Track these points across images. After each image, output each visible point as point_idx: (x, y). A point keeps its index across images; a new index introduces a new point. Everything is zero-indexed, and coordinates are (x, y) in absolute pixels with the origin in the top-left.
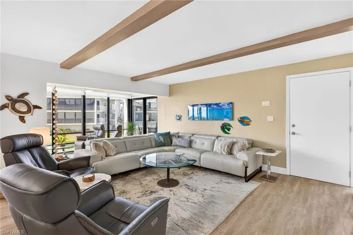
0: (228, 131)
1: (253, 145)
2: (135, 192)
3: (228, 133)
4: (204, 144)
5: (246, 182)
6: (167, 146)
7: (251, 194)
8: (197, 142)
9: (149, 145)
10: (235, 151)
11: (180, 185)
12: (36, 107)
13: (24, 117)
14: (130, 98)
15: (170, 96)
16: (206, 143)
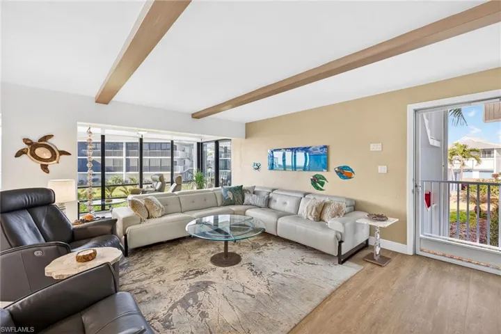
0: (320, 186)
1: (356, 207)
2: (174, 272)
3: (321, 190)
4: (285, 203)
5: (339, 263)
6: (237, 204)
7: (345, 284)
8: (278, 200)
9: (214, 203)
10: (326, 217)
11: (241, 263)
12: (63, 153)
13: (47, 165)
14: (200, 141)
15: (246, 137)
16: (288, 203)
